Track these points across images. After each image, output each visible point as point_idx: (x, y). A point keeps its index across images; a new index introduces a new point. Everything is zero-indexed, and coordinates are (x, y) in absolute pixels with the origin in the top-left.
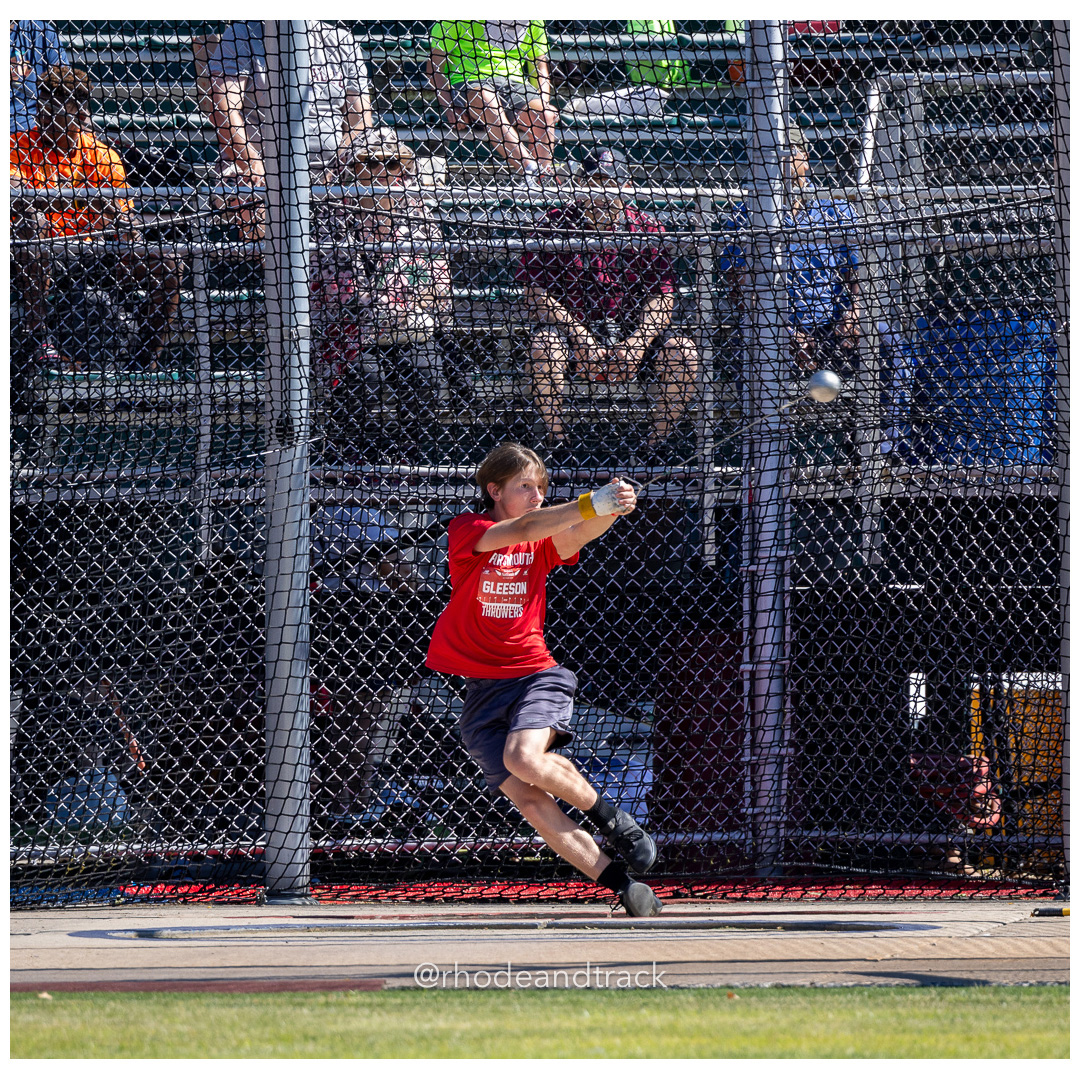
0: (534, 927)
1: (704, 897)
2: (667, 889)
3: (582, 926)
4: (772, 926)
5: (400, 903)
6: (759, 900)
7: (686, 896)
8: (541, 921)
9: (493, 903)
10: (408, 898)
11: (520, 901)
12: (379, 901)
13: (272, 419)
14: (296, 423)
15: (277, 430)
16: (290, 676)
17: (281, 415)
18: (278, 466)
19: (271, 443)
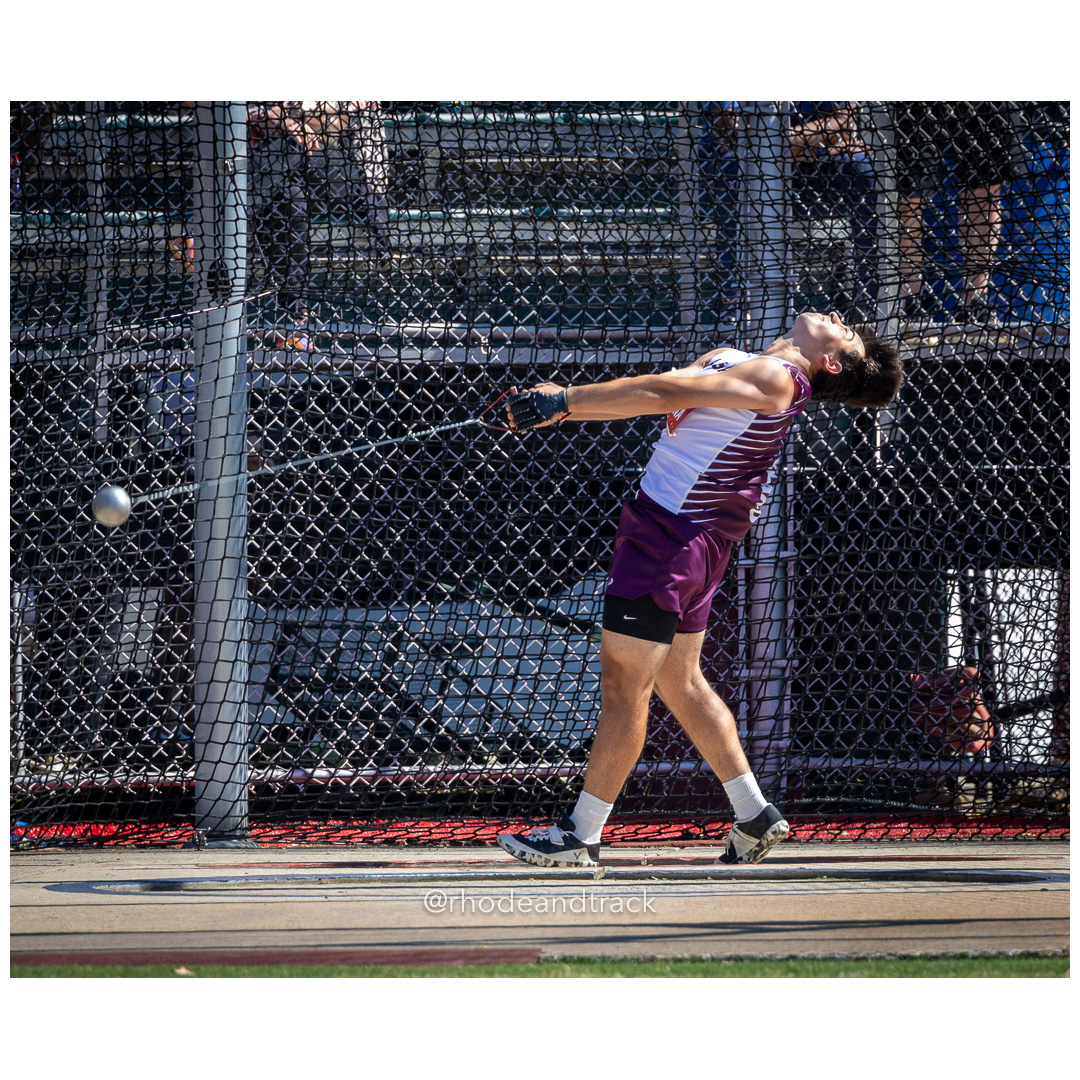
0: (589, 877)
7: (698, 838)
9: (468, 845)
12: (331, 843)
13: (202, 271)
14: (231, 275)
15: (209, 284)
16: (220, 578)
17: (213, 265)
18: (206, 329)
19: (199, 300)
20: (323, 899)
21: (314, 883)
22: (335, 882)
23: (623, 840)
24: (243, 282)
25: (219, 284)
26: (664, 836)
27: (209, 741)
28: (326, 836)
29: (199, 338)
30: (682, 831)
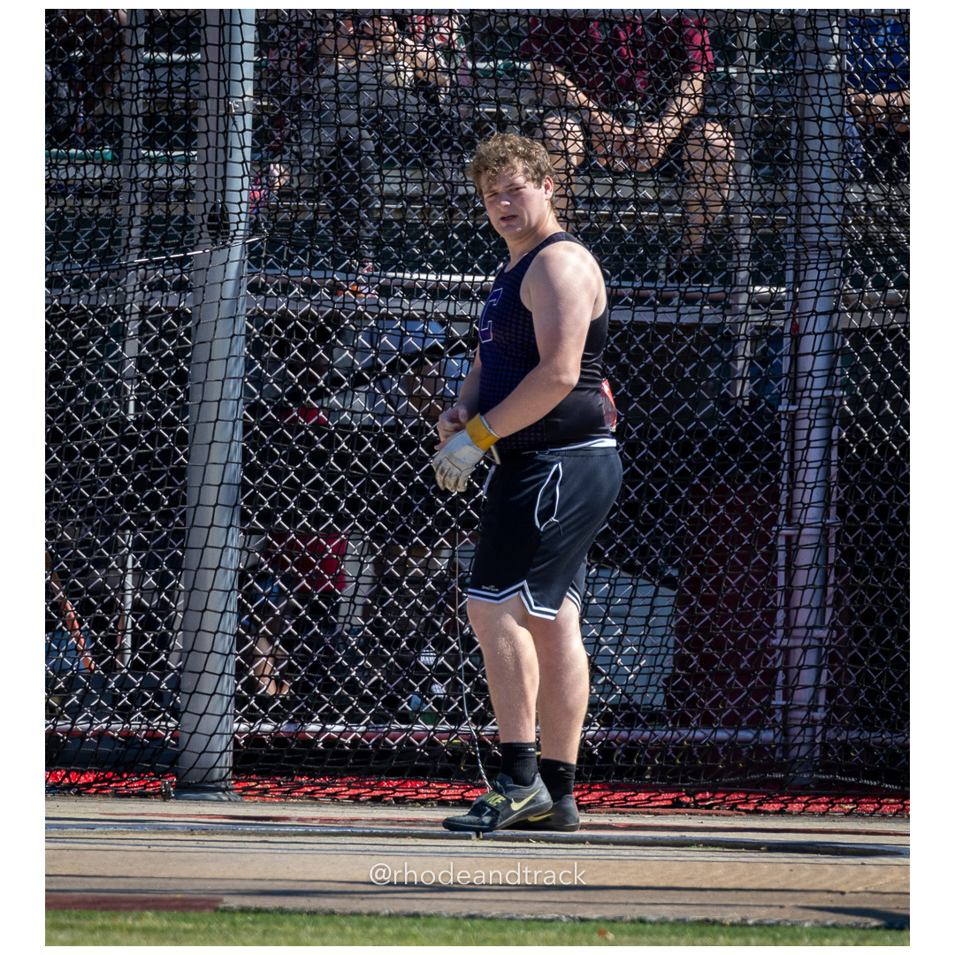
0: (468, 837)
1: (709, 807)
2: (665, 796)
3: (526, 839)
4: (755, 847)
5: (340, 803)
6: (776, 813)
7: (688, 806)
9: (454, 806)
10: (351, 797)
12: (316, 799)
13: (204, 213)
14: (235, 219)
15: (210, 227)
16: (212, 525)
18: (207, 269)
19: (201, 241)
20: (146, 848)
21: (185, 833)
22: (207, 834)
23: (612, 806)
24: (246, 226)
25: (219, 227)
26: (653, 804)
27: (194, 692)
28: (313, 793)
29: (198, 278)
30: (672, 800)
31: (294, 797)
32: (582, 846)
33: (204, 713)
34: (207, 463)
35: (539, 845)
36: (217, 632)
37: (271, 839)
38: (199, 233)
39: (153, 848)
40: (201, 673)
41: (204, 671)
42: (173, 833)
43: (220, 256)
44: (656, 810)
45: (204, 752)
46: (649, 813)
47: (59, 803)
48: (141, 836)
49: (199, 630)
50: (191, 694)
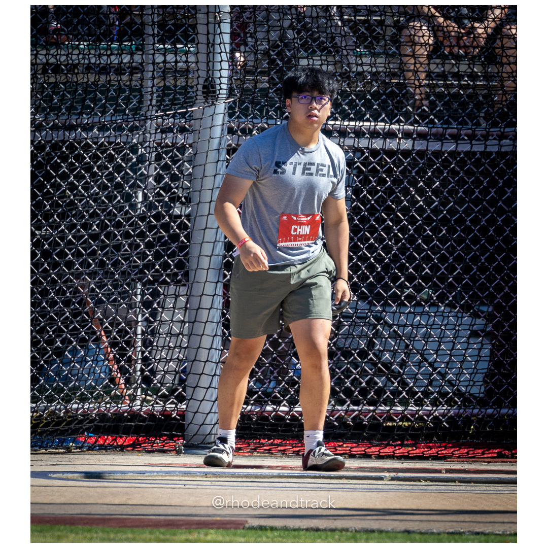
0: (381, 479)
2: (494, 451)
3: (418, 479)
5: (288, 456)
7: (507, 457)
8: (387, 474)
9: (360, 458)
10: (294, 452)
11: (380, 457)
12: (272, 453)
13: (198, 84)
14: (218, 87)
15: (203, 93)
16: (206, 281)
17: (206, 80)
18: (201, 119)
19: (197, 102)
20: (183, 486)
22: (216, 477)
23: (459, 457)
24: (224, 92)
25: (210, 91)
26: (485, 456)
27: (197, 386)
28: (270, 450)
29: (196, 124)
30: (497, 453)
31: (258, 452)
32: (453, 484)
33: (203, 400)
34: (203, 242)
35: (426, 483)
36: (211, 348)
37: (256, 480)
38: (196, 96)
39: (187, 486)
40: (201, 375)
41: (202, 373)
42: (194, 477)
43: (209, 111)
44: (489, 460)
45: (203, 424)
46: (484, 462)
47: (114, 457)
48: (175, 478)
49: (199, 347)
50: (195, 388)
